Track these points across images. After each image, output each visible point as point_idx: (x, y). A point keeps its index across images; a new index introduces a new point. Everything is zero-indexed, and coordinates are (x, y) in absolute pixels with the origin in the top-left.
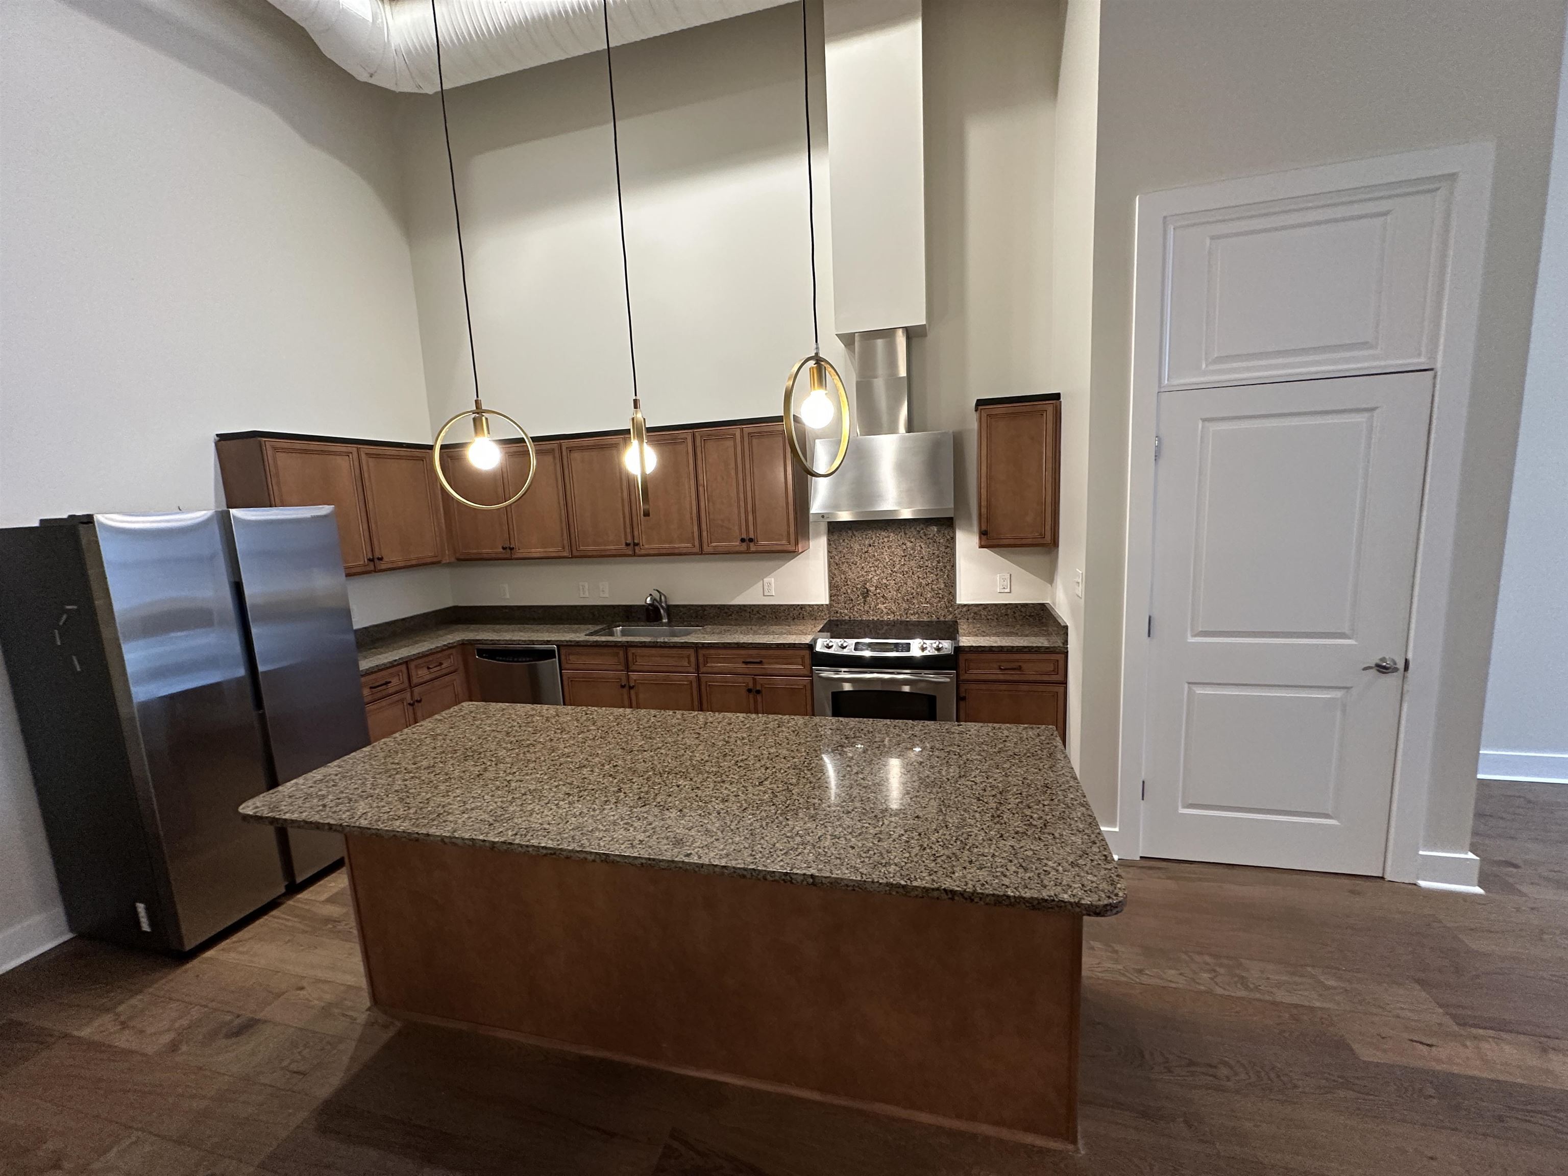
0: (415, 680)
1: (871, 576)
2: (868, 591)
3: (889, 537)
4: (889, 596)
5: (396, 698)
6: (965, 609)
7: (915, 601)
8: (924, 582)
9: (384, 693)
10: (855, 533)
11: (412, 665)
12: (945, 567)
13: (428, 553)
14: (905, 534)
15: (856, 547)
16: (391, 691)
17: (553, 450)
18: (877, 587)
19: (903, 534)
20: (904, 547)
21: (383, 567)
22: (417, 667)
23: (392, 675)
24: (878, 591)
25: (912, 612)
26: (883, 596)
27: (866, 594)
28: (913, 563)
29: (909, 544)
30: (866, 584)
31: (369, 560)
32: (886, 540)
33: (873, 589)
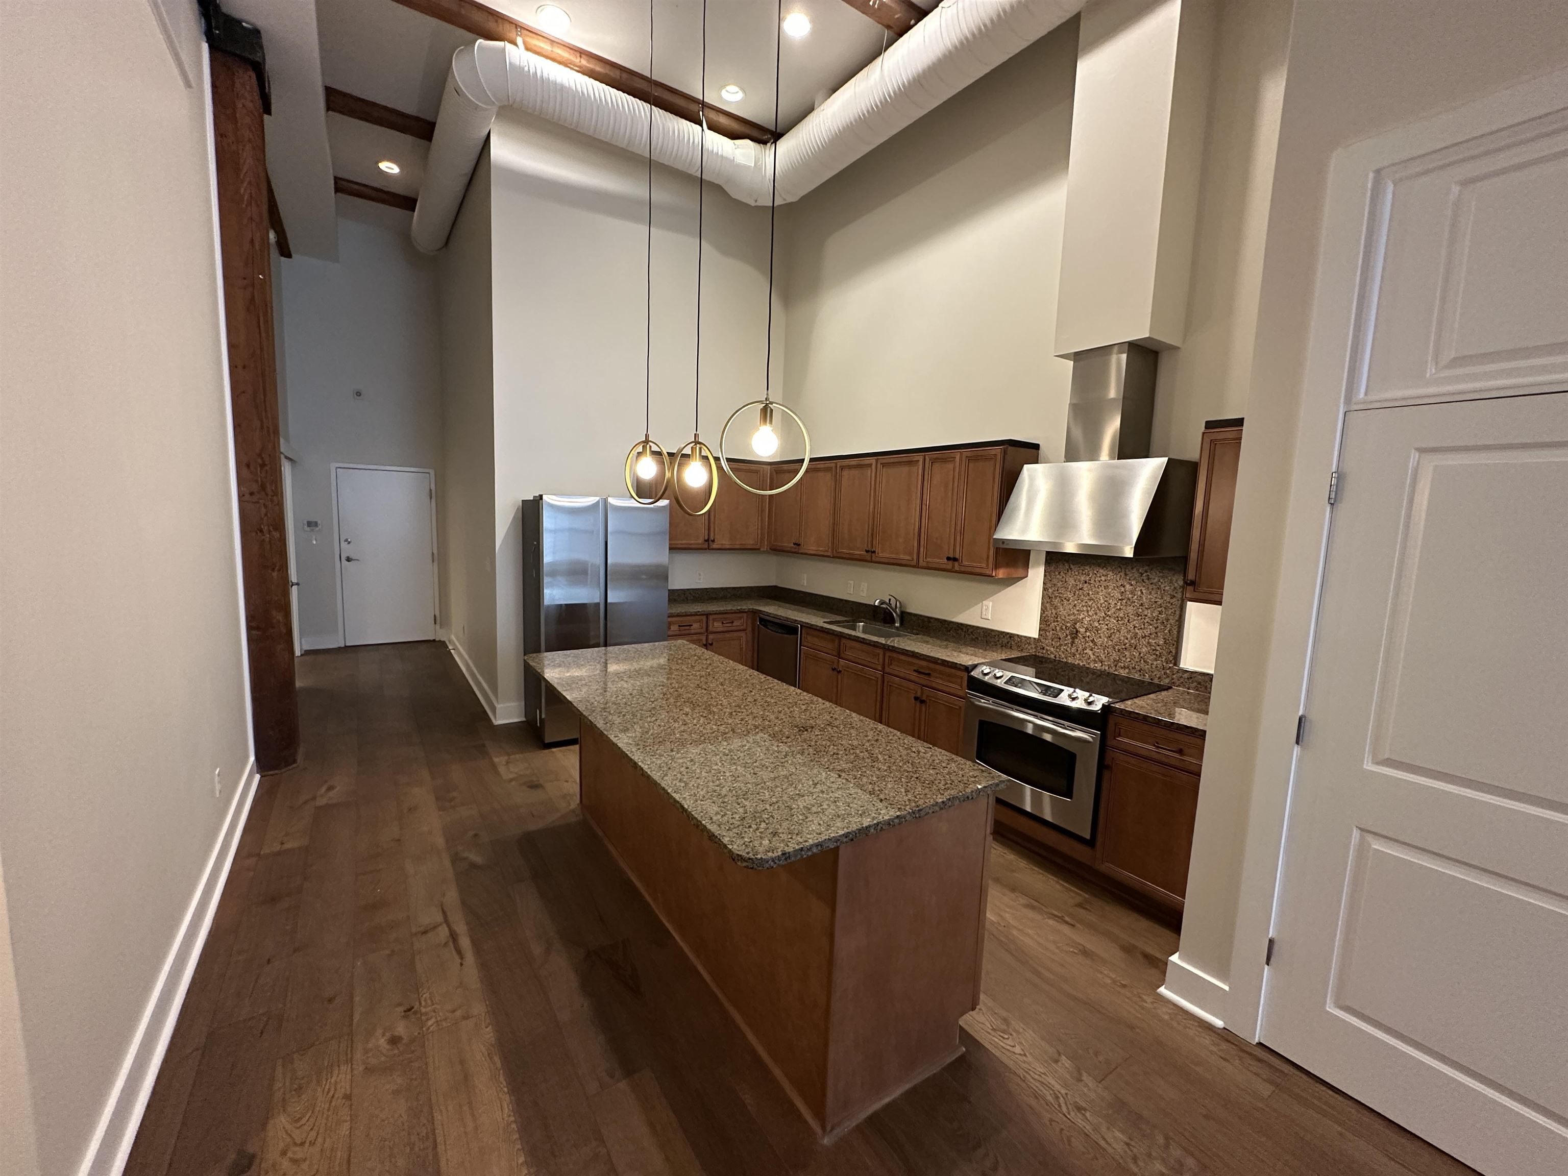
0: (711, 628)
1: (1082, 616)
2: (1077, 631)
3: (1107, 575)
4: (1099, 641)
5: (695, 637)
6: (1186, 676)
7: (1127, 653)
8: (1140, 633)
9: (687, 632)
10: (1072, 567)
11: (711, 617)
12: (1168, 620)
13: (750, 542)
14: (1126, 575)
15: (1071, 582)
16: (693, 631)
17: (832, 468)
18: (1087, 629)
19: (1122, 574)
20: (1123, 589)
21: (715, 546)
22: (714, 620)
23: (696, 622)
24: (1088, 634)
25: (1122, 665)
26: (1093, 641)
27: (1075, 634)
28: (1130, 610)
29: (1128, 587)
30: (1076, 624)
31: (705, 541)
32: (1103, 578)
33: (1082, 630)
